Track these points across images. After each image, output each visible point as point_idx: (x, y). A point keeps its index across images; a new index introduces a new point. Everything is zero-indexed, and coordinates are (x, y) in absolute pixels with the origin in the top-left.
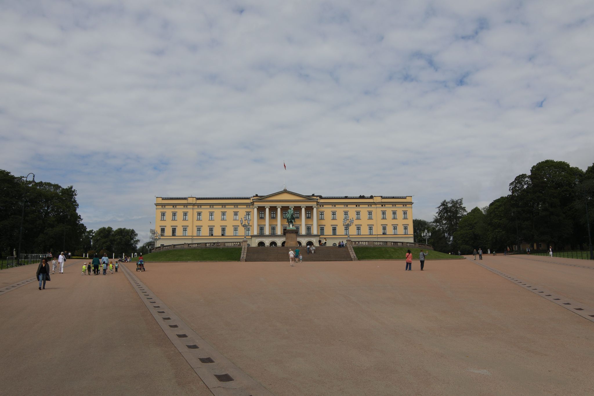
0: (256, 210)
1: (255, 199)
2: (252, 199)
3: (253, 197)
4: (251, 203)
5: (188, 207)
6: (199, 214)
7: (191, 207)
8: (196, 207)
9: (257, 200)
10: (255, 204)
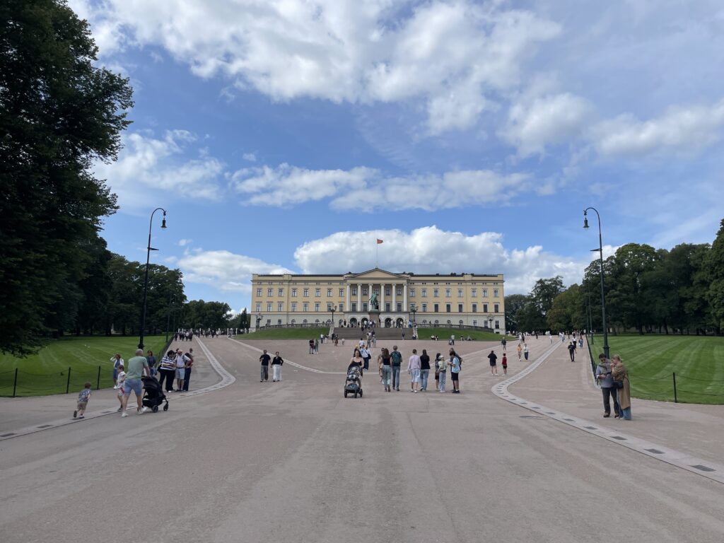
0: (348, 287)
1: (348, 277)
3: (346, 275)
5: (284, 283)
6: (294, 290)
7: (287, 284)
8: (292, 284)
10: (347, 281)
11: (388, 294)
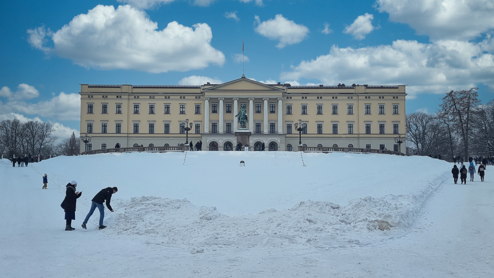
0: (207, 102)
1: (206, 89)
2: (203, 88)
3: (204, 86)
4: (202, 93)
5: (123, 97)
6: (136, 106)
7: (127, 97)
8: (133, 97)
9: (208, 90)
10: (205, 95)
11: (258, 110)
